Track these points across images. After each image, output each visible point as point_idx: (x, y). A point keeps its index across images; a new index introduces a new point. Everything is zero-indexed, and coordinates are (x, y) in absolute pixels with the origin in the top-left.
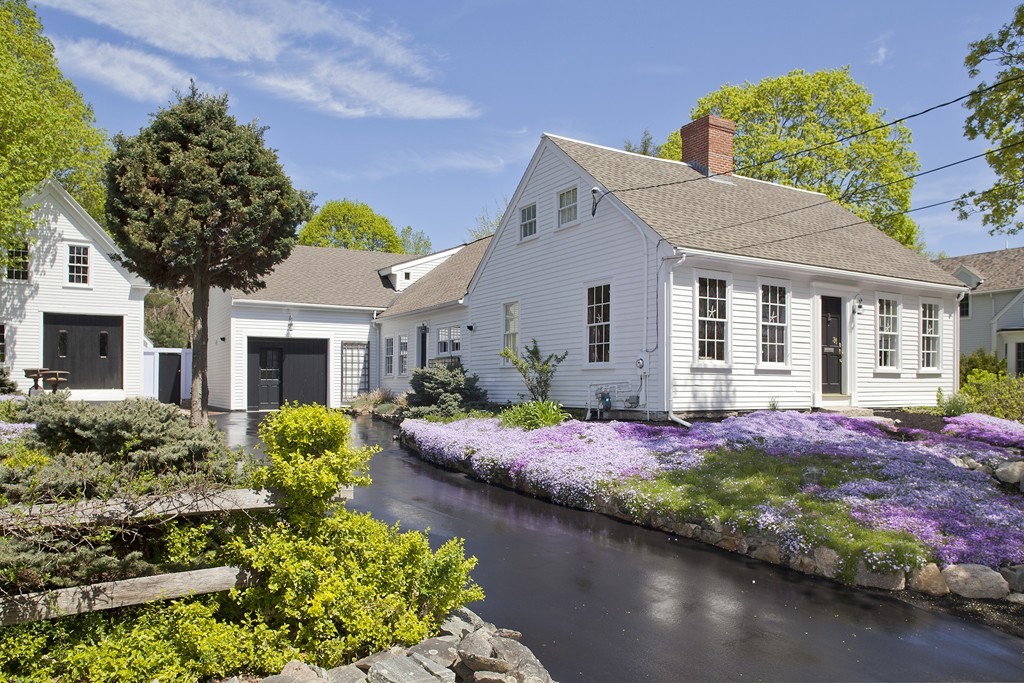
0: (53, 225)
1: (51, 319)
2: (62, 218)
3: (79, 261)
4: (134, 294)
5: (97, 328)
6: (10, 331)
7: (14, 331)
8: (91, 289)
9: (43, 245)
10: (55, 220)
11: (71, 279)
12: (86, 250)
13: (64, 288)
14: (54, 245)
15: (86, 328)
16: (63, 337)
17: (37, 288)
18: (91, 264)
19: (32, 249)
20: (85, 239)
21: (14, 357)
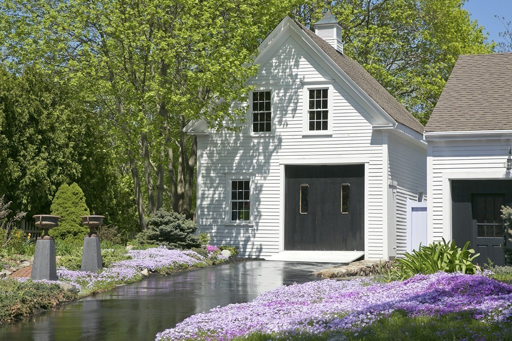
0: (295, 71)
1: (293, 172)
2: (303, 61)
3: (318, 106)
4: (378, 137)
5: (339, 179)
6: (256, 188)
7: (259, 189)
8: (330, 136)
9: (285, 96)
10: (297, 65)
11: (311, 128)
12: (325, 91)
13: (304, 137)
14: (296, 92)
15: (328, 180)
16: (305, 191)
17: (280, 140)
18: (330, 108)
19: (275, 99)
20: (323, 79)
21: (259, 215)
